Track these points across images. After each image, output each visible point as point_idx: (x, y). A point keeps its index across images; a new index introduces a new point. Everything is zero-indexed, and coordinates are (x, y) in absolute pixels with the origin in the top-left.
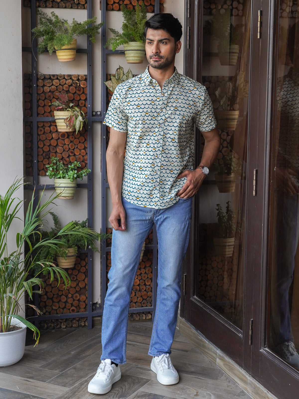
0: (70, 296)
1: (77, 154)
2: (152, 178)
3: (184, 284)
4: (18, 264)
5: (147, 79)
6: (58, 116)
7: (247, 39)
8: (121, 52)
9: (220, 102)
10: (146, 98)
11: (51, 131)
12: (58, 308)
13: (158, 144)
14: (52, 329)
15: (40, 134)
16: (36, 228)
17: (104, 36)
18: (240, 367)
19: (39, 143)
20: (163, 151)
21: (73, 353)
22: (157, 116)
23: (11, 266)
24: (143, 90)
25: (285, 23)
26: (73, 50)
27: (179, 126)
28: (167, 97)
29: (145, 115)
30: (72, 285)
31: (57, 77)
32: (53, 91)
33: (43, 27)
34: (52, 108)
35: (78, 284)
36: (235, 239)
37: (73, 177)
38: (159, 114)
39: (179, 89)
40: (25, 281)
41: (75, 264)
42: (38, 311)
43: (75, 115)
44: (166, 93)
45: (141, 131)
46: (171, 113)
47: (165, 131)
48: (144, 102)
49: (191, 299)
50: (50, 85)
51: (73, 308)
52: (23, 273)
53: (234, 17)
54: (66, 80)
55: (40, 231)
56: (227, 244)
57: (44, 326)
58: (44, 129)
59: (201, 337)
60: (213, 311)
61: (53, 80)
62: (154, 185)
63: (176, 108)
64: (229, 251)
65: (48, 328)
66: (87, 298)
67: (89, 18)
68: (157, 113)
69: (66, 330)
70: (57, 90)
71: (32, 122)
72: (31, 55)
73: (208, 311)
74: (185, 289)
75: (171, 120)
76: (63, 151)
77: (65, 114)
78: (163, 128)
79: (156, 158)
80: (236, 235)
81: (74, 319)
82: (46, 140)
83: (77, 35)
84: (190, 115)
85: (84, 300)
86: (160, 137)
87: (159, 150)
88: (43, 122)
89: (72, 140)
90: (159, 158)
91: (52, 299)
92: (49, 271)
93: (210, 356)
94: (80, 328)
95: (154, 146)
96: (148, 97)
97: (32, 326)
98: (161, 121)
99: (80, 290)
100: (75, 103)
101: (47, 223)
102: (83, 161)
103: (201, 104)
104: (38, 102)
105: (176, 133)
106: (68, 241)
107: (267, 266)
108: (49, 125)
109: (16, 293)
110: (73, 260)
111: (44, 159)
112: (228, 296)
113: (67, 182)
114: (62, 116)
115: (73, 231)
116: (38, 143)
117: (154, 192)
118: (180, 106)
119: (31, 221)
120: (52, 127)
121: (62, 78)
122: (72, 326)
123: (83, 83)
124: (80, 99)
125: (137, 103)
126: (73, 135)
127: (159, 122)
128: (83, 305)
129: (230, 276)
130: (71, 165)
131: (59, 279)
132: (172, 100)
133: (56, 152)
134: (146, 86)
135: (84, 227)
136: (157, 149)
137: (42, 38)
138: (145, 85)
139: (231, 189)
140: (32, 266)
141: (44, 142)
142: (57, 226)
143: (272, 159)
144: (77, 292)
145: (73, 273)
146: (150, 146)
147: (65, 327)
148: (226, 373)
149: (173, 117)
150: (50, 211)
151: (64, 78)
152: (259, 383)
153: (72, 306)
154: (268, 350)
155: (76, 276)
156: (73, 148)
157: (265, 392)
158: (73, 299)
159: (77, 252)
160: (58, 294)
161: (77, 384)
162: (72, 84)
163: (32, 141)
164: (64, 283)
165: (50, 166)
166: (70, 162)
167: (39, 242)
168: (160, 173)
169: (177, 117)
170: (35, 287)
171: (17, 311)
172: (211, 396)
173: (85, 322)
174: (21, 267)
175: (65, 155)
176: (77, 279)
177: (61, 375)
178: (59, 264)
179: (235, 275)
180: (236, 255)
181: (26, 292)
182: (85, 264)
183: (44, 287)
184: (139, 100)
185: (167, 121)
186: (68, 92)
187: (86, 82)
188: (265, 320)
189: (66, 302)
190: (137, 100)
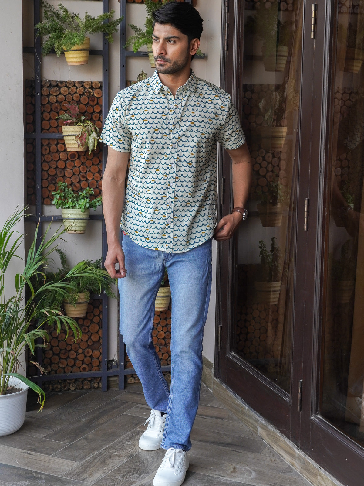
0: (80, 351)
1: (90, 179)
2: (164, 213)
3: (219, 337)
4: (18, 312)
5: (157, 85)
6: (67, 131)
7: (298, 39)
8: (143, 54)
9: (265, 116)
10: (155, 111)
11: (57, 151)
12: (65, 366)
13: (170, 169)
14: (59, 391)
15: (44, 154)
16: (40, 269)
17: (123, 34)
18: (287, 438)
19: (44, 164)
20: (178, 178)
21: (84, 420)
22: (169, 134)
23: (8, 314)
24: (151, 99)
25: (345, 20)
26: (86, 51)
27: (197, 146)
28: (181, 109)
29: (154, 132)
30: (83, 337)
31: (66, 84)
32: (61, 101)
33: (48, 22)
34: (59, 122)
35: (90, 338)
36: (281, 283)
37: (85, 206)
38: (171, 131)
39: (196, 98)
40: (26, 333)
41: (87, 313)
42: (42, 369)
43: (87, 130)
44: (179, 104)
45: (148, 153)
46: (187, 129)
47: (179, 153)
48: (153, 116)
49: (227, 355)
50: (58, 94)
51: (84, 366)
52: (24, 324)
53: (282, 12)
54: (77, 87)
55: (44, 273)
56: (272, 289)
57: (49, 388)
58: (50, 147)
59: (239, 402)
60: (255, 370)
61: (60, 88)
62: (167, 222)
63: (193, 123)
64: (274, 298)
65: (53, 390)
66: (101, 354)
67: (105, 12)
68: (169, 129)
69: (75, 392)
70: (65, 100)
71: (35, 139)
72: (34, 57)
73: (248, 370)
74: (221, 343)
75: (186, 139)
76: (72, 175)
77: (75, 130)
78: (177, 149)
79: (169, 187)
80: (282, 278)
81: (85, 379)
82: (52, 162)
83: (90, 33)
84: (211, 132)
85: (98, 356)
86: (172, 160)
87: (172, 176)
88: (48, 139)
89: (84, 161)
90: (172, 187)
91: (58, 355)
92: (56, 320)
93: (251, 425)
94: (93, 390)
95: (165, 172)
96: (158, 108)
97: (36, 387)
98: (174, 141)
99: (93, 344)
100: (88, 116)
101: (53, 262)
102: (97, 188)
103: (225, 117)
104: (42, 114)
105: (193, 155)
106: (79, 284)
107: (320, 315)
108: (56, 142)
109: (15, 348)
110: (84, 307)
111: (49, 184)
112: (272, 352)
113: (77, 213)
114: (71, 131)
115: (85, 272)
116: (42, 164)
117: (166, 230)
118: (198, 120)
119: (34, 260)
120: (59, 146)
121: (72, 85)
122: (82, 388)
123: (98, 91)
124: (94, 112)
125: (143, 116)
126: (84, 155)
127: (171, 141)
128: (96, 363)
129: (275, 328)
130: (82, 192)
131: (67, 330)
132: (187, 113)
133: (65, 175)
134: (156, 94)
135: (98, 267)
136: (169, 176)
137: (48, 36)
138: (154, 93)
139: (277, 222)
140: (35, 315)
141: (50, 163)
142: (65, 266)
143: (327, 186)
144: (88, 346)
145: (84, 323)
146: (161, 172)
147: (74, 388)
148: (270, 445)
149: (188, 135)
150: (56, 248)
151: (74, 85)
152: (309, 457)
153: (83, 364)
154: (321, 418)
155: (88, 327)
156: (85, 171)
157: (316, 468)
158: (84, 355)
159: (89, 298)
160: (66, 348)
161: (88, 458)
162: (84, 92)
163: (34, 163)
164: (73, 335)
165: (57, 193)
166: (81, 188)
167: (43, 285)
168: (174, 206)
169: (194, 134)
170: (38, 341)
171: (16, 369)
172: (251, 472)
173: (98, 383)
174: (21, 315)
175: (75, 180)
176: (89, 331)
177: (70, 447)
178: (67, 312)
179: (280, 327)
180: (283, 302)
181: (27, 346)
182: (99, 312)
183: (48, 340)
184: (146, 112)
185: (181, 139)
186: (79, 102)
187: (100, 91)
188: (318, 381)
189: (76, 359)
190: (143, 112)
